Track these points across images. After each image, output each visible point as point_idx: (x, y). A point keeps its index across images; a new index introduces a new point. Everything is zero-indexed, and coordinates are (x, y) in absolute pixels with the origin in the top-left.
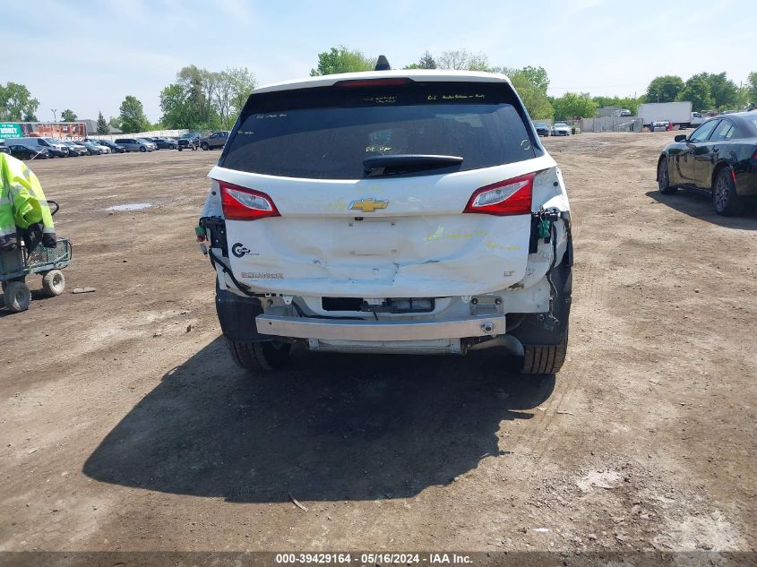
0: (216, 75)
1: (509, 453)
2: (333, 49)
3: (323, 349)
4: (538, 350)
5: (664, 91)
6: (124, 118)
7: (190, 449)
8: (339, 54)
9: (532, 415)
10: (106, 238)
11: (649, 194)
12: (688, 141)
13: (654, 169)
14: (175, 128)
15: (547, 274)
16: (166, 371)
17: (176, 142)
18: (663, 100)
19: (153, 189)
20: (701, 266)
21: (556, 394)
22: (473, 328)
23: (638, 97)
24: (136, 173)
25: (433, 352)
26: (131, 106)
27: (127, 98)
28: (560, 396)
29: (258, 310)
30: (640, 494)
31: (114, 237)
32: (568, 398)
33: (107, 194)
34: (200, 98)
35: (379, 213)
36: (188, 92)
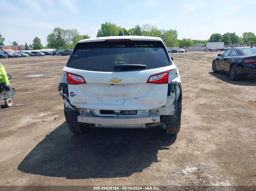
0: (66, 30)
1: (161, 161)
2: (106, 23)
3: (100, 127)
4: (171, 127)
5: (215, 38)
6: (34, 44)
7: (54, 161)
8: (108, 24)
9: (169, 148)
10: (27, 86)
11: (210, 73)
12: (222, 56)
13: (211, 64)
14: (52, 48)
15: (173, 103)
16: (47, 134)
17: (52, 53)
18: (215, 41)
19: (44, 69)
20: (225, 98)
21: (177, 141)
22: (149, 120)
23: (207, 40)
24: (37, 64)
25: (136, 127)
26: (37, 40)
27: (36, 38)
28: (178, 142)
29: (78, 114)
30: (203, 174)
31: (30, 86)
32: (181, 142)
33: (28, 71)
34: (61, 38)
35: (119, 83)
36: (56, 36)
